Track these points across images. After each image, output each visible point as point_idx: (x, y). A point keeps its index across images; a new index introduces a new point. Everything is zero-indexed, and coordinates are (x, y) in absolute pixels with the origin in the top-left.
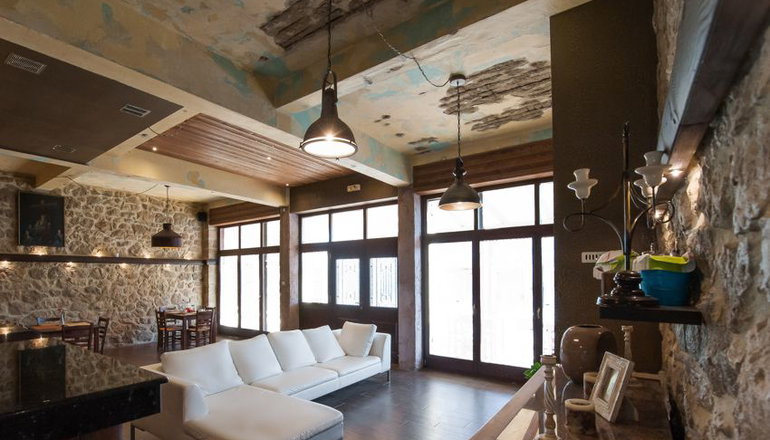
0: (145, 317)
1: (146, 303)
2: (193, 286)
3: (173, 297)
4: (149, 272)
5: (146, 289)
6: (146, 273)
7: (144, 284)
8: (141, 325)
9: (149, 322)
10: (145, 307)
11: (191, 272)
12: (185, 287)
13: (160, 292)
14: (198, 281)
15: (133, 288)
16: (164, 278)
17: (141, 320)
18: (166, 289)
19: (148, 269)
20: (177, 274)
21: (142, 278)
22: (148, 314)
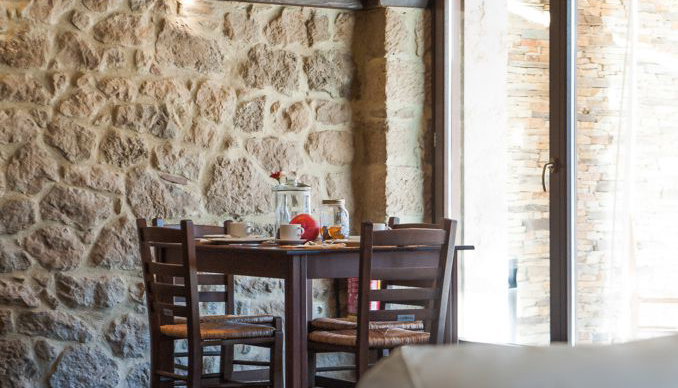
0: (81, 274)
1: (87, 198)
2: (309, 120)
3: (213, 173)
4: (100, 33)
5: (84, 121)
6: (84, 35)
7: (75, 98)
8: (61, 313)
9: (100, 301)
10: (81, 216)
11: (297, 48)
12: (270, 124)
13: (149, 143)
14: (331, 95)
15: (22, 114)
16: (168, 70)
17: (64, 286)
18: (178, 130)
19: (92, 18)
20: (233, 52)
21: (65, 67)
22: (96, 259)
